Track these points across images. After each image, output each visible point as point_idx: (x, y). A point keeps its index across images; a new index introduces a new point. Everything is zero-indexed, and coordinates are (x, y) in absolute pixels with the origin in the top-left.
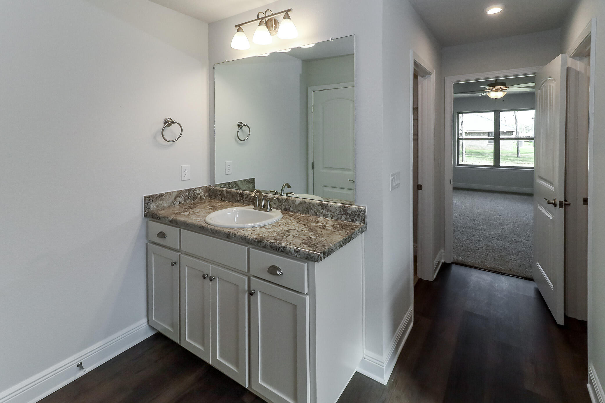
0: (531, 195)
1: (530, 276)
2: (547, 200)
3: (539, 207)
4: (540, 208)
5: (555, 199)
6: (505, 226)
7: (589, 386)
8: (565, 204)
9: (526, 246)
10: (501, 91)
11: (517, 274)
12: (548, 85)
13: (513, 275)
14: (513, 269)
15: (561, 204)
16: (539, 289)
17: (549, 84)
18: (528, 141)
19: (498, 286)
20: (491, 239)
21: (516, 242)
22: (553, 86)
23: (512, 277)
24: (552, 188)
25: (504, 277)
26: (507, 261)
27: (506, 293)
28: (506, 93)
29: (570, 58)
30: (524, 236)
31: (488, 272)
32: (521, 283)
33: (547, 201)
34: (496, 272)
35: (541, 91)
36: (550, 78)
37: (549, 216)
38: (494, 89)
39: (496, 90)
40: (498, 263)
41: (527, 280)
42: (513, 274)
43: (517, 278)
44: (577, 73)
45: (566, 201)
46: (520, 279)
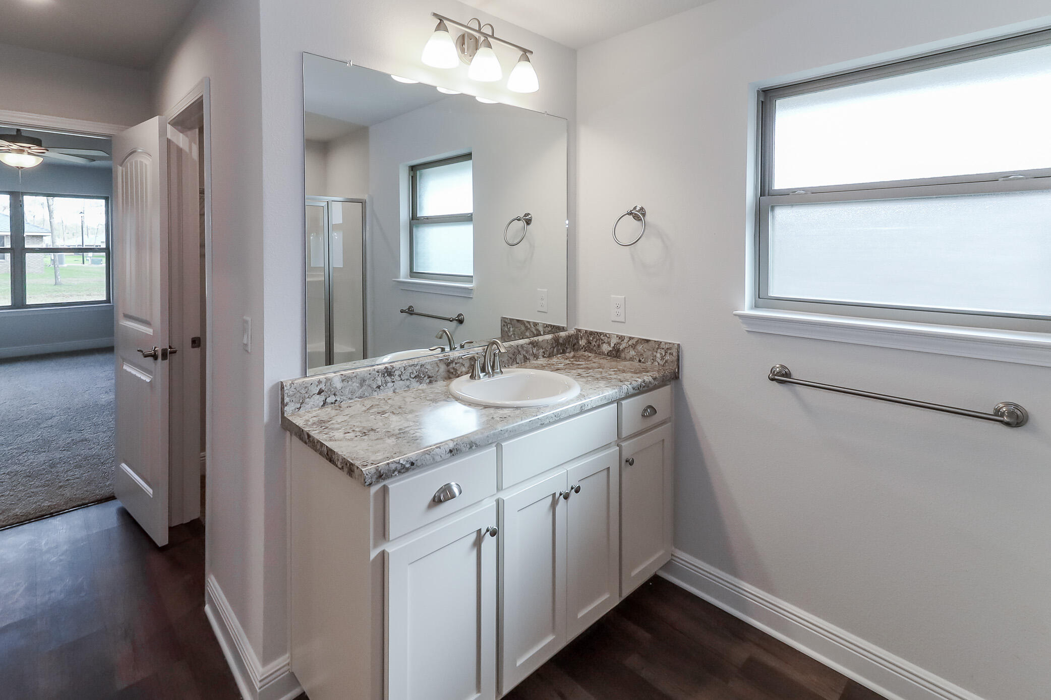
0: (109, 350)
1: (109, 492)
2: (142, 351)
3: (125, 367)
4: (127, 368)
5: (155, 348)
6: (50, 422)
7: (207, 608)
8: (171, 353)
9: (94, 444)
10: (29, 154)
11: (84, 502)
12: (137, 161)
13: (77, 507)
14: (75, 495)
15: (165, 355)
16: (127, 509)
17: (139, 160)
18: (73, 254)
19: (46, 544)
20: (21, 457)
21: (75, 444)
22: (146, 165)
23: (75, 511)
24: (149, 331)
25: (58, 519)
26: (61, 487)
27: (65, 548)
28: (41, 160)
29: (170, 126)
30: (89, 428)
31: (20, 527)
32: (93, 513)
33: (143, 354)
34: (40, 517)
35: (124, 169)
36: (140, 151)
37: (143, 378)
38: (15, 146)
39: (21, 151)
40: (41, 498)
41: (103, 502)
42: (75, 505)
43: (85, 509)
44: (180, 151)
45: (170, 347)
46: (90, 508)
